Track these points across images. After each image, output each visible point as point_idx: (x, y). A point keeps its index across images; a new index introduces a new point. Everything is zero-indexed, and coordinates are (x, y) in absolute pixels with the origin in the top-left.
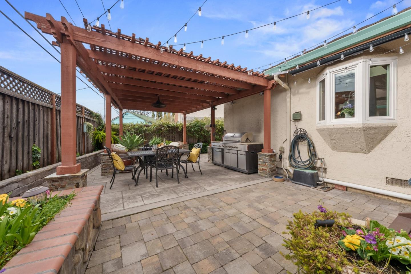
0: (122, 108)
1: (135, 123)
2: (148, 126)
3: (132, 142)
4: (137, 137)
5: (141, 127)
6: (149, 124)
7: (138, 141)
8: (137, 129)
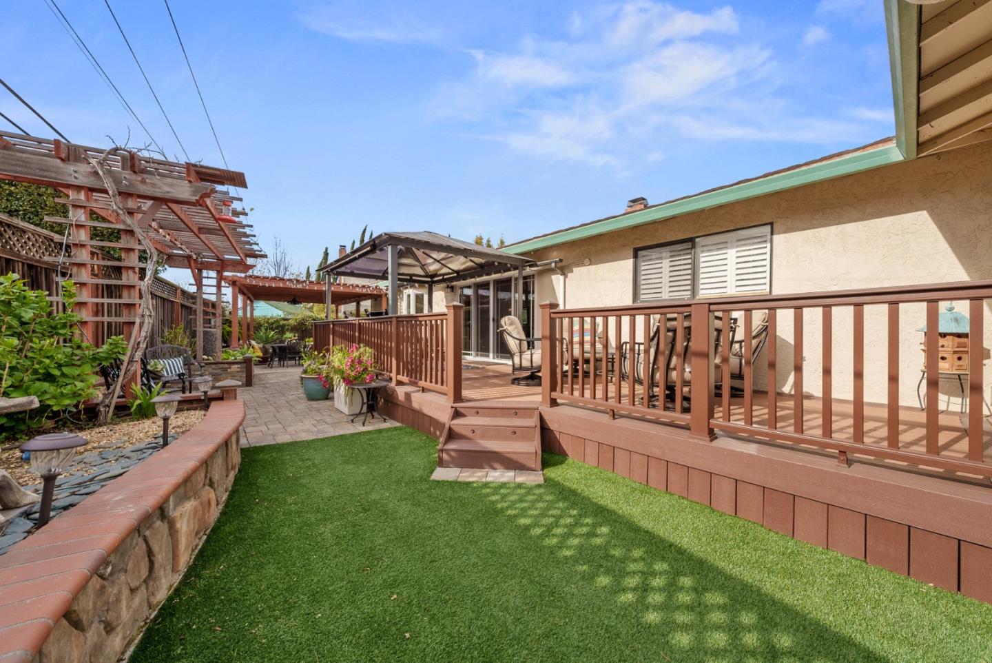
0: (252, 298)
1: (269, 315)
2: (287, 320)
3: (267, 337)
4: (272, 333)
5: (277, 321)
6: (289, 317)
7: (273, 336)
8: (272, 324)
